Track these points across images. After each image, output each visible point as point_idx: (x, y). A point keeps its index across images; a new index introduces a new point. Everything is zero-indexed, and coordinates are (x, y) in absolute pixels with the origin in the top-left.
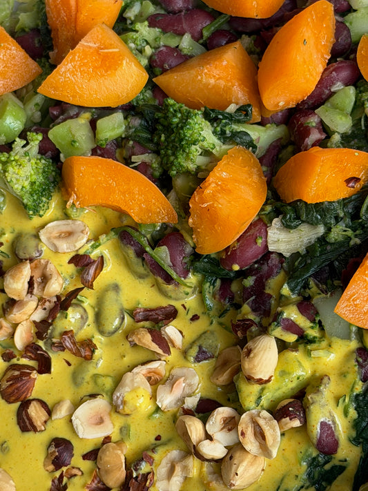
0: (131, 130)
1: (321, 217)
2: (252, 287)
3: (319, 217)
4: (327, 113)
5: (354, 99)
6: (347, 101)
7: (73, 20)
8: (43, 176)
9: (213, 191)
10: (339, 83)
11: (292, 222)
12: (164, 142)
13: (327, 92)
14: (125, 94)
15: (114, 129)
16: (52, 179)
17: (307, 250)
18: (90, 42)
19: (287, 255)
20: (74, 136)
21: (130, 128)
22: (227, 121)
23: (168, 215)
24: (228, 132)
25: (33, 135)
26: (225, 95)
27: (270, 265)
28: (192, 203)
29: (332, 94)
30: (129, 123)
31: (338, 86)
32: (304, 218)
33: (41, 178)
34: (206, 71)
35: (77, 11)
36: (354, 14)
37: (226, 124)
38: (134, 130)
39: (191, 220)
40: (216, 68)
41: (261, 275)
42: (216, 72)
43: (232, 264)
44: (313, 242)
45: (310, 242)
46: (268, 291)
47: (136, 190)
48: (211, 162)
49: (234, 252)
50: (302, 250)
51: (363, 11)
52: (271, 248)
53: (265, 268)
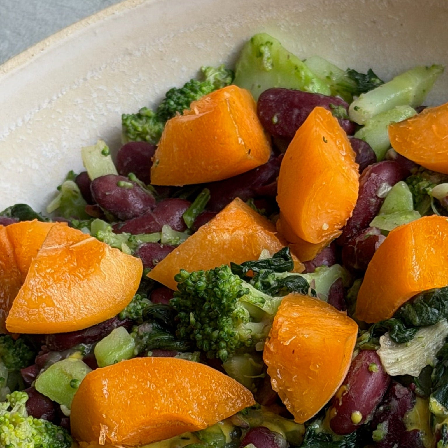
0: (144, 339)
1: (438, 309)
2: (388, 436)
3: (437, 312)
4: (386, 220)
5: (410, 194)
6: (404, 200)
7: (12, 260)
8: (50, 436)
9: (290, 328)
10: (384, 185)
11: (405, 333)
12: (196, 324)
13: (373, 200)
14: (121, 293)
15: (120, 348)
16: (61, 438)
17: (438, 359)
18: (53, 244)
19: (416, 373)
20: (71, 375)
21: (141, 337)
22: (266, 270)
23: (239, 397)
24: (272, 282)
25: (16, 394)
26: (248, 250)
27: (399, 396)
28: (267, 358)
29: (381, 201)
30: (138, 333)
31: (384, 189)
32: (417, 321)
33: (47, 437)
34: (214, 227)
35: (13, 246)
36: (363, 129)
37: (267, 274)
38: (147, 337)
39: (274, 382)
40: (225, 220)
41: (393, 415)
42: (226, 225)
43: (351, 415)
44: (441, 345)
45: (438, 348)
46: (410, 428)
47: (186, 384)
48: (266, 326)
49: (347, 398)
50: (433, 361)
51: (371, 122)
52: (393, 372)
53: (395, 403)
